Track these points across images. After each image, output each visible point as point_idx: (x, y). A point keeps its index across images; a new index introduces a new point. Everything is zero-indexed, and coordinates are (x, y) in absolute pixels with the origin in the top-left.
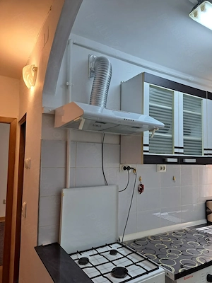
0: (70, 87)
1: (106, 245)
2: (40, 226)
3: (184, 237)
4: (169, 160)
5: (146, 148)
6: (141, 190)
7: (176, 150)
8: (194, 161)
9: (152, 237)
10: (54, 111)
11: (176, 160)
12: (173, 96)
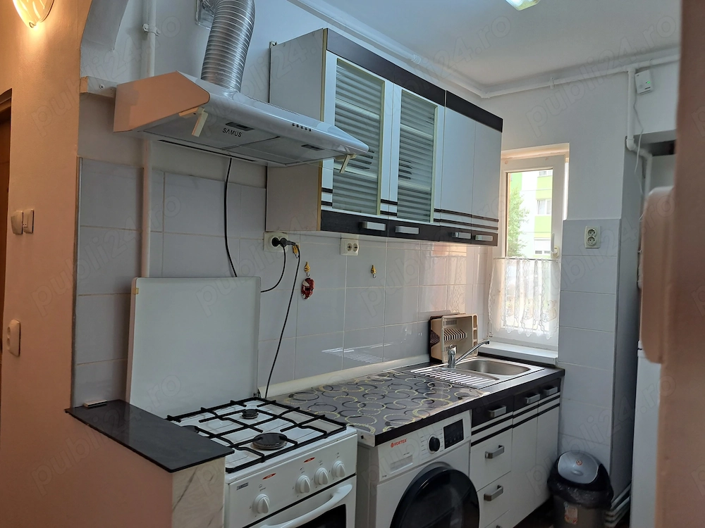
0: (153, 37)
1: (232, 403)
2: (78, 361)
3: (389, 383)
4: (370, 225)
5: (326, 197)
6: (307, 291)
7: (384, 207)
8: (415, 231)
9: (326, 387)
10: (114, 90)
11: (381, 227)
12: (382, 92)
